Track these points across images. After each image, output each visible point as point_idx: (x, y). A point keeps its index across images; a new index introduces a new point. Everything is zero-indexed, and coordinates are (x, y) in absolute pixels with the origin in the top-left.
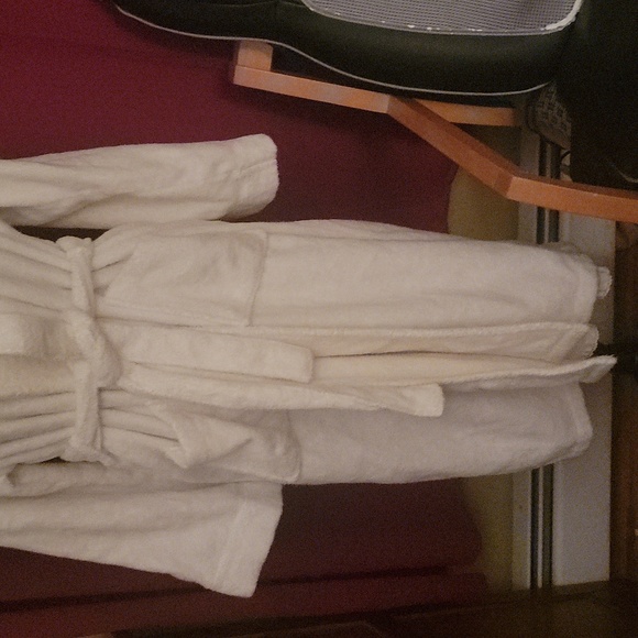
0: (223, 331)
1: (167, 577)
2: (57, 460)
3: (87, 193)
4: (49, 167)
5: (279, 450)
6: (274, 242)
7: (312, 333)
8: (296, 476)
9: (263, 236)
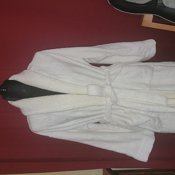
0: (143, 91)
1: (125, 155)
2: (98, 123)
3: (108, 55)
4: (100, 48)
5: (157, 123)
6: (155, 68)
7: (167, 92)
8: (160, 130)
9: (153, 66)
